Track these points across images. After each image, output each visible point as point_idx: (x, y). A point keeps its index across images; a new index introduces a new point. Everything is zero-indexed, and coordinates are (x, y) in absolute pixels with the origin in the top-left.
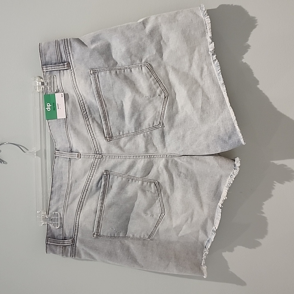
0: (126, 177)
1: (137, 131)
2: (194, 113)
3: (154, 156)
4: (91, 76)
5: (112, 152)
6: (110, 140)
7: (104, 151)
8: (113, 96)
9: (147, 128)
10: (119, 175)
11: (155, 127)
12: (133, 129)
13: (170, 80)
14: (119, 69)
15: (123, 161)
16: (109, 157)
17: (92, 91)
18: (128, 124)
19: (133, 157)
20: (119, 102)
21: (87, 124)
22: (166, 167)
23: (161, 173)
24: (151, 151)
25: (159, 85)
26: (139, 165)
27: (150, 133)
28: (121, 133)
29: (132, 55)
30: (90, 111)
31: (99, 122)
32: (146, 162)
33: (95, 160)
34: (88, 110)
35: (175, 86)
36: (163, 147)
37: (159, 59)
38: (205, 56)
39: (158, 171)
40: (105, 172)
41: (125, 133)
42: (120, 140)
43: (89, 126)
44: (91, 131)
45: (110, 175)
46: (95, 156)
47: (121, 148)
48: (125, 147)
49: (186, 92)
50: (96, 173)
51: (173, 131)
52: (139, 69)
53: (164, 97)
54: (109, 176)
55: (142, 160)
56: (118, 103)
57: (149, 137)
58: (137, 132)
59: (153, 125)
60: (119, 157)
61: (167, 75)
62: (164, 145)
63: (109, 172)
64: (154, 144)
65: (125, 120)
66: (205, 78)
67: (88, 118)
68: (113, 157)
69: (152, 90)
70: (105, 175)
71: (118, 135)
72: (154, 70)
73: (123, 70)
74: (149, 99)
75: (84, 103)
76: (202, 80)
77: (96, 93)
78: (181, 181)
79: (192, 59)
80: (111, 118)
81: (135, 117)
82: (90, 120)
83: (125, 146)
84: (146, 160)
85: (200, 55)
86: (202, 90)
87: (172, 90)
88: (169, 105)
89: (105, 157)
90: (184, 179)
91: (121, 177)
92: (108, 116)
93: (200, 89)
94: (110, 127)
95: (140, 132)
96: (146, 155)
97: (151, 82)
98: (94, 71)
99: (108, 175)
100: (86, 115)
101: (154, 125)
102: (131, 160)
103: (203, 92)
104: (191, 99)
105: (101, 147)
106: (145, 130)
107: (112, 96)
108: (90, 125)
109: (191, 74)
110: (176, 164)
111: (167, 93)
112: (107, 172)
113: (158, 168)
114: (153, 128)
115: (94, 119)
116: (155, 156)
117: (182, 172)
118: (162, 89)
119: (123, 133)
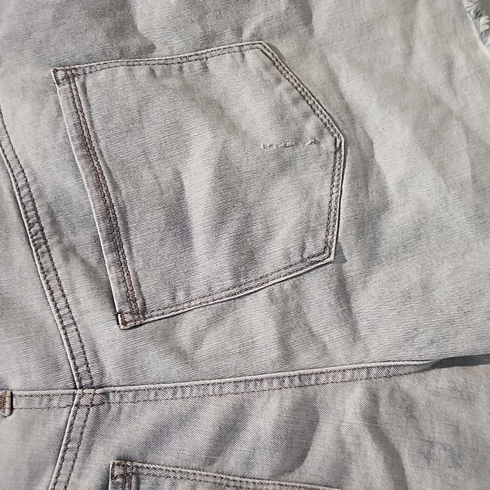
0: (212, 480)
1: (243, 280)
2: (450, 201)
3: (317, 379)
4: (58, 89)
5: (144, 372)
6: (138, 323)
7: (113, 373)
8: (145, 153)
9: (281, 267)
10: (178, 476)
11: (311, 264)
12: (227, 274)
13: (348, 98)
14: (162, 62)
15: (194, 409)
16: (135, 397)
17: (61, 140)
18: (204, 257)
19: (232, 386)
20: (166, 176)
21: (42, 268)
22: (372, 421)
23: (353, 449)
24: (305, 359)
25: (309, 107)
26: (260, 422)
27: (295, 287)
28: (181, 296)
29: (206, 13)
30: (54, 222)
31: (93, 260)
32: (287, 403)
33: (76, 412)
34: (48, 220)
35: (365, 115)
36: (350, 340)
37: (302, 30)
38: (451, 19)
39: (341, 444)
40: (118, 465)
41: (194, 294)
42: (175, 323)
43: (51, 275)
44: (57, 294)
45: (141, 477)
46: (74, 395)
47: (182, 355)
48: (198, 351)
49: (408, 130)
50: (79, 476)
51: (379, 277)
52: (232, 57)
53: (332, 149)
54: (138, 483)
55: (271, 400)
56: (163, 179)
57: (292, 304)
58: (243, 287)
59: (302, 256)
60: (174, 393)
61: (333, 80)
62: (354, 331)
63: (135, 464)
64: (314, 329)
65: (191, 245)
66: (463, 89)
67: (48, 247)
68: (153, 394)
69: (288, 124)
70: (119, 480)
71: (167, 302)
72: (287, 63)
73: (176, 66)
74: (278, 155)
75: (34, 196)
76: (455, 94)
77: (77, 142)
78: (438, 482)
79: (412, 30)
80: (137, 240)
81: (233, 226)
82: (56, 253)
83: (197, 342)
84: (289, 396)
85: (437, 17)
86: (463, 124)
87: (359, 131)
88: (353, 179)
89: (117, 398)
90: (447, 470)
91: (187, 483)
92: (127, 230)
93: (455, 123)
94: (136, 274)
95: (252, 284)
96: (287, 374)
97: (281, 95)
98: (71, 70)
99: (134, 480)
100: (40, 235)
101: (305, 256)
102: (228, 402)
103: (467, 130)
104: (429, 152)
105: (101, 355)
106: (272, 277)
107: (139, 151)
108: (55, 270)
109: (415, 77)
110: (409, 409)
111: (341, 135)
112: (128, 463)
113: (338, 430)
114: (302, 265)
115: (69, 251)
116: (323, 378)
117: (437, 440)
118: (322, 120)
119: (188, 295)
